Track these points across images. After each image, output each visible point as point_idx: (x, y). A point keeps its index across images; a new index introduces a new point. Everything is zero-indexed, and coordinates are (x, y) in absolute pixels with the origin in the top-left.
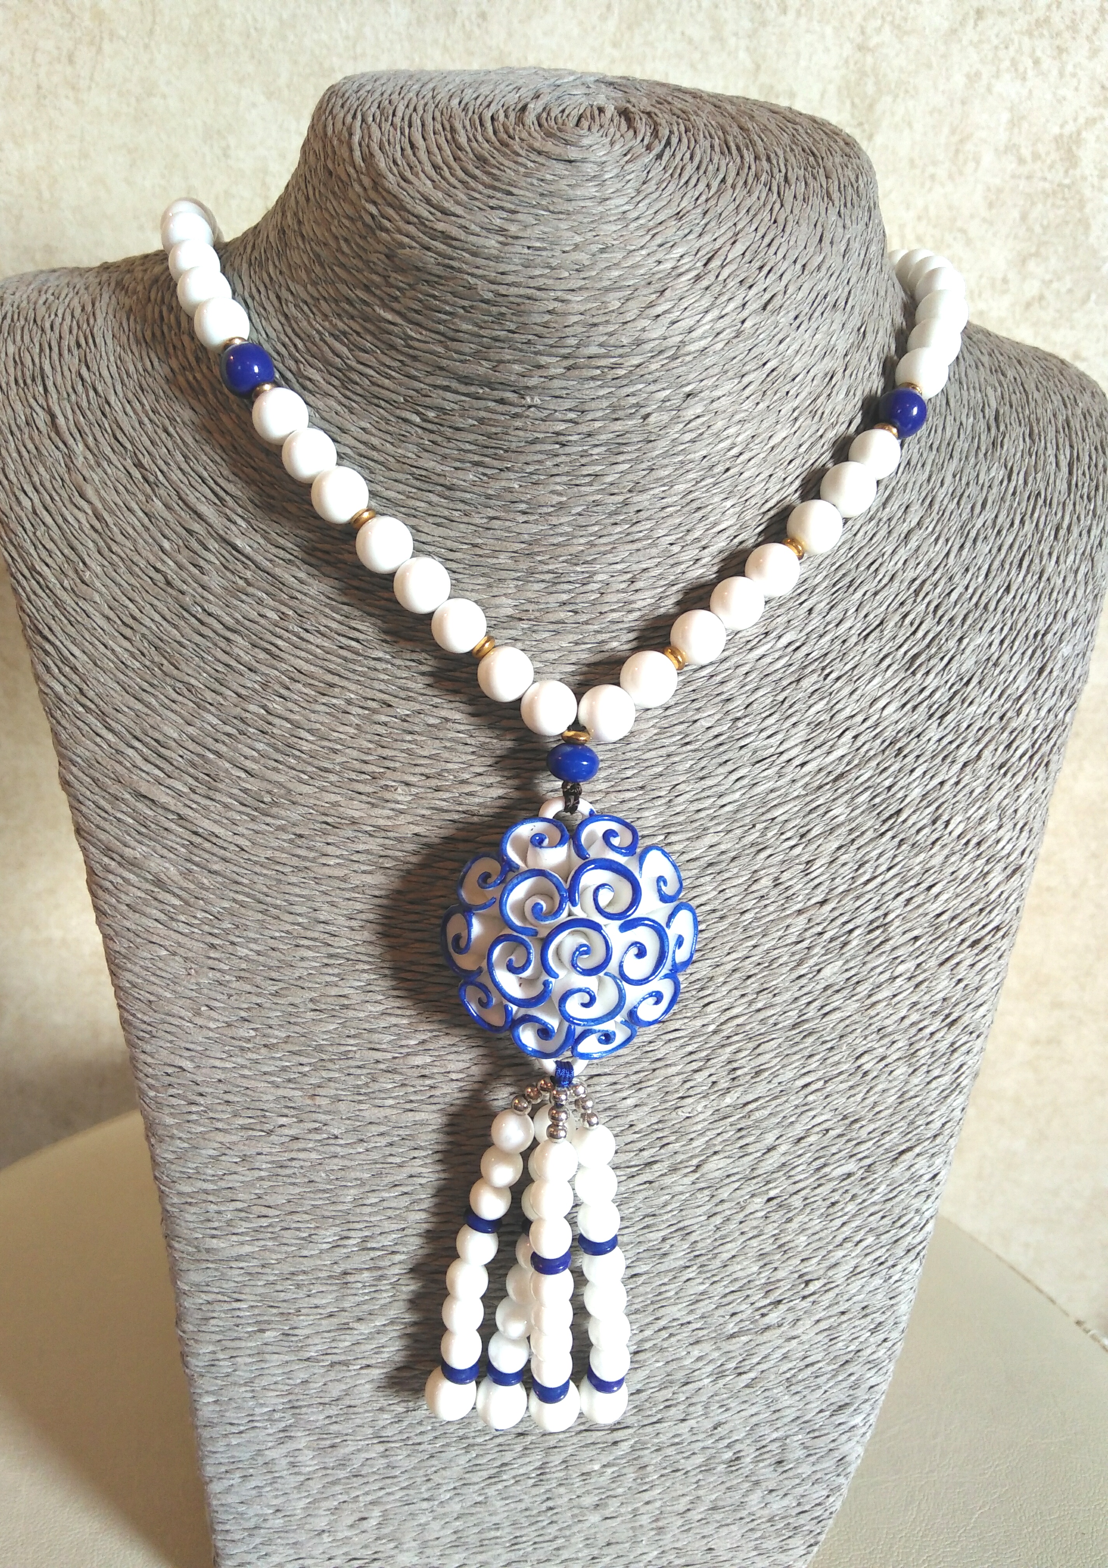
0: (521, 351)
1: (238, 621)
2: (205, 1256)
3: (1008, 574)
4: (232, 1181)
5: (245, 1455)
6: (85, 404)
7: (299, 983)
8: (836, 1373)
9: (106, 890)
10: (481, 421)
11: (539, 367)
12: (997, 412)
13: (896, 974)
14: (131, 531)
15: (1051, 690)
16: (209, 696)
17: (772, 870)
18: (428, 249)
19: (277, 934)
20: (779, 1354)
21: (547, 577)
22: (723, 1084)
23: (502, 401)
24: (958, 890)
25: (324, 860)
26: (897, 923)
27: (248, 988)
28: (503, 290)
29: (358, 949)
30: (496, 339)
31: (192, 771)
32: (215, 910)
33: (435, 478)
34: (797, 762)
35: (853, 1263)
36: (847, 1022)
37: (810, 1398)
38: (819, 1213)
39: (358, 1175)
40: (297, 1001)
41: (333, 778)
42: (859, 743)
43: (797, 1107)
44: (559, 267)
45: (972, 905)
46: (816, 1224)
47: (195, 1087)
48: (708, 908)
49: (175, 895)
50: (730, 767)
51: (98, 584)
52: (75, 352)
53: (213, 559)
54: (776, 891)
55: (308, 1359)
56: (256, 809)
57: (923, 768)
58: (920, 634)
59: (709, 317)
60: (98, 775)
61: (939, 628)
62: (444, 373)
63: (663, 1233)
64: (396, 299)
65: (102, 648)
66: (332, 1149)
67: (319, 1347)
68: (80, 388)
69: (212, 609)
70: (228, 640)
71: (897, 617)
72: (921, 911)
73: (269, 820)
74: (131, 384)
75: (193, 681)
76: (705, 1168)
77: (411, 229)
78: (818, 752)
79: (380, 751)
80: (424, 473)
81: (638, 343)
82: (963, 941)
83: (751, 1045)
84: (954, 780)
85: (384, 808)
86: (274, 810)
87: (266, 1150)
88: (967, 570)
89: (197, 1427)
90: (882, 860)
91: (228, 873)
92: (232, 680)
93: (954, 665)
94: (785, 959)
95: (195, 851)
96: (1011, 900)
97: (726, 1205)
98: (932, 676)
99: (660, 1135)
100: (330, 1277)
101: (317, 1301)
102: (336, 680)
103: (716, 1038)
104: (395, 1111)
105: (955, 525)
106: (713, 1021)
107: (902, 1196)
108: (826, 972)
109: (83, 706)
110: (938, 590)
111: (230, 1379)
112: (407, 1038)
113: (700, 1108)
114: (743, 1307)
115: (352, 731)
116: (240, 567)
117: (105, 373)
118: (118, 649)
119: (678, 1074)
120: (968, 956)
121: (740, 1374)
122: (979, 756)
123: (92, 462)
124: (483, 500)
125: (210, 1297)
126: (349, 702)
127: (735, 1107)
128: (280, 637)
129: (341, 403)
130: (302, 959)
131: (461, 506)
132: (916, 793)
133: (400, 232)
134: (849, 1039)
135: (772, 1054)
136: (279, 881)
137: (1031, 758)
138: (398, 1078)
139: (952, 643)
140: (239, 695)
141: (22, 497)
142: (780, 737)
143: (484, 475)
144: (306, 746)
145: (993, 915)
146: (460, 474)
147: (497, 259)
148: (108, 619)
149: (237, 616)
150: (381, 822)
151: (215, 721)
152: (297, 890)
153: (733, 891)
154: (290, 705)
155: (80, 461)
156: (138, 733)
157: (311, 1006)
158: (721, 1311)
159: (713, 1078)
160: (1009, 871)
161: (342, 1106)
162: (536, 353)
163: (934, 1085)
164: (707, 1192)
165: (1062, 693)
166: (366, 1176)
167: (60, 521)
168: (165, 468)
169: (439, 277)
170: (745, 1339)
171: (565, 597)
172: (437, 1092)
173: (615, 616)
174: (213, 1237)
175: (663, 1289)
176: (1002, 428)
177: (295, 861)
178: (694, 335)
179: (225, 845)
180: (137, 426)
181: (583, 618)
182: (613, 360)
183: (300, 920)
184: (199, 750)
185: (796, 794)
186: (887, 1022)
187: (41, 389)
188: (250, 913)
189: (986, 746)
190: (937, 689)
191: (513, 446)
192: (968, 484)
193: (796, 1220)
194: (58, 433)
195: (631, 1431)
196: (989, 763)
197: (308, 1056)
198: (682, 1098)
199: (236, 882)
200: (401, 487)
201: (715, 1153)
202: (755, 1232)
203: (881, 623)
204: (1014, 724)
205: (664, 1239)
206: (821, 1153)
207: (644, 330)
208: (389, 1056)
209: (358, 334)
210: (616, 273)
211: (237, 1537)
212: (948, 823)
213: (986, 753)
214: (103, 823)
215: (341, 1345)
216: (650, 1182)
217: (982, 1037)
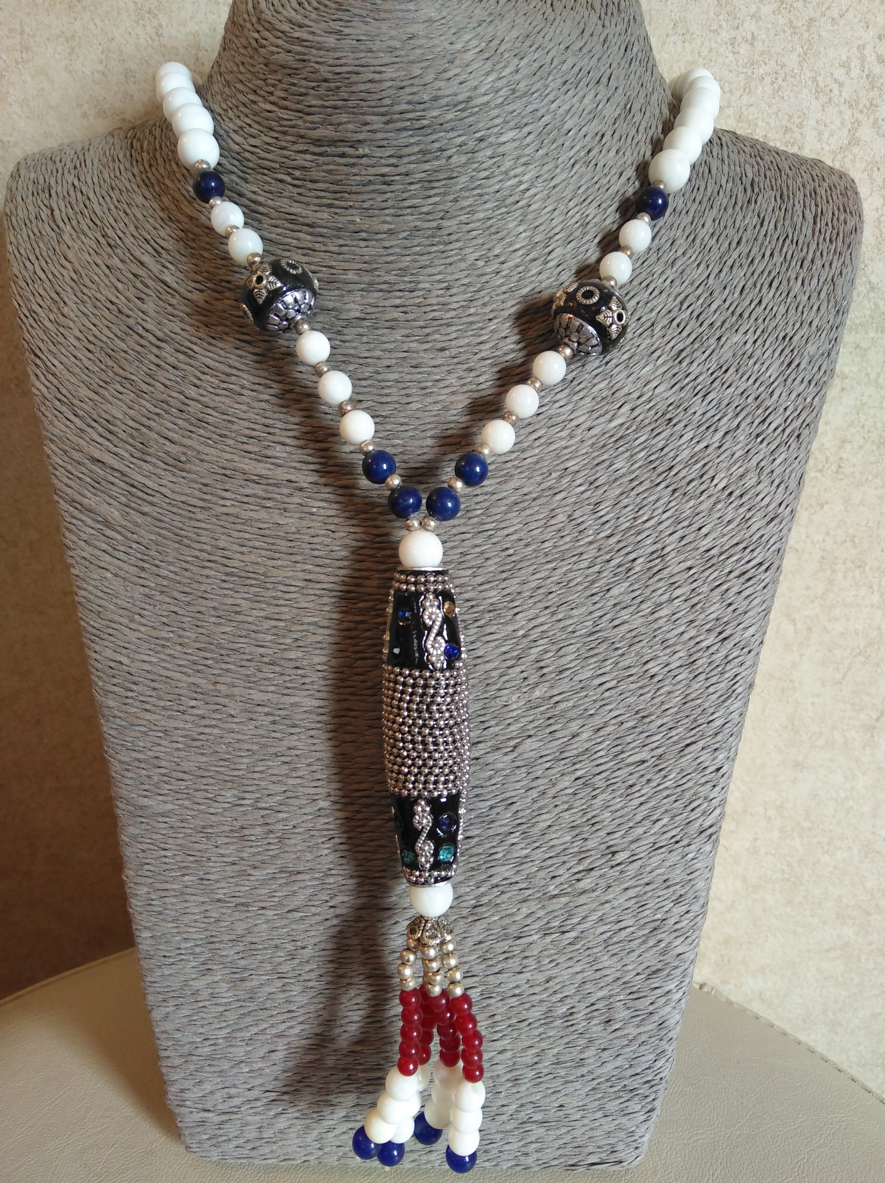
0: (353, 113)
1: (166, 335)
2: (140, 813)
3: (760, 291)
4: (158, 751)
5: (176, 983)
6: (73, 201)
7: (205, 595)
8: (646, 939)
9: (70, 531)
10: (330, 172)
11: (366, 124)
12: (753, 180)
13: (675, 595)
14: (96, 278)
15: (799, 379)
16: (144, 387)
17: (567, 508)
18: (289, 52)
19: (189, 559)
20: (594, 917)
21: (384, 287)
22: (533, 680)
23: (343, 155)
24: (725, 531)
25: (222, 502)
26: (673, 554)
27: (168, 600)
28: (338, 70)
29: (247, 569)
30: (335, 108)
31: (131, 441)
32: (144, 542)
33: (301, 219)
34: (584, 427)
35: (652, 839)
36: (634, 633)
37: (626, 961)
38: (619, 793)
39: (249, 747)
40: (203, 609)
41: (231, 442)
42: (636, 413)
43: (595, 701)
44: (378, 51)
45: (737, 544)
46: (618, 803)
47: (130, 677)
48: (515, 537)
49: (119, 533)
50: (530, 429)
51: (72, 315)
52: (72, 172)
53: (150, 292)
54: (570, 527)
55: (219, 901)
56: (175, 467)
57: (691, 434)
58: (685, 334)
59: (491, 78)
60: (67, 448)
61: (701, 330)
62: (304, 140)
63: (489, 803)
64: (271, 93)
65: (73, 359)
66: (230, 726)
67: (225, 891)
68: (72, 192)
69: (148, 326)
70: (158, 347)
71: (665, 322)
72: (692, 546)
73: (184, 474)
74: (105, 186)
75: (133, 377)
76: (520, 750)
77: (280, 42)
78: (602, 420)
79: (264, 420)
80: (294, 217)
81: (436, 98)
82: (730, 572)
83: (554, 648)
84: (717, 444)
85: (266, 462)
86: (188, 466)
87: (181, 725)
88: (725, 288)
89: (139, 959)
90: (658, 504)
91: (155, 514)
92: (161, 375)
93: (714, 357)
94: (579, 580)
95: (133, 499)
96: (771, 542)
97: (540, 782)
98: (695, 364)
99: (483, 719)
100: (231, 830)
101: (222, 852)
102: (234, 372)
103: (525, 640)
104: (276, 696)
105: (715, 255)
106: (522, 627)
107: (690, 784)
108: (615, 592)
109: (59, 400)
110: (701, 301)
111: (161, 917)
112: (284, 637)
113: (514, 698)
114: (560, 872)
115: (244, 408)
116: (169, 297)
117: (89, 181)
118: (83, 358)
119: (495, 669)
120: (736, 585)
121: (563, 932)
122: (738, 426)
123: (75, 237)
124: (335, 233)
125: (144, 847)
126: (243, 387)
127: (543, 699)
128: (195, 344)
129: (239, 177)
130: (207, 577)
131: (320, 239)
132: (685, 454)
133: (272, 45)
134: (637, 647)
135: (572, 657)
136: (191, 519)
137: (784, 430)
138: (277, 669)
139: (712, 341)
140: (166, 386)
141: (28, 264)
142: (569, 407)
143: (336, 214)
144: (210, 419)
145: (755, 553)
146: (318, 215)
147: (334, 50)
148: (79, 339)
149: (166, 330)
150: (264, 472)
151: (148, 405)
152: (203, 525)
153: (535, 525)
154: (201, 391)
155: (66, 237)
156: (95, 417)
157: (213, 612)
158: (542, 874)
159: (525, 675)
160: (768, 518)
161: (236, 691)
162: (363, 114)
163: (711, 690)
164: (524, 770)
165: (810, 382)
166: (255, 747)
167: (50, 276)
168: (121, 235)
169: (297, 69)
170: (564, 900)
171: (398, 302)
172: (307, 680)
173: (435, 314)
174: (145, 797)
175: (492, 851)
176: (756, 190)
177: (201, 504)
178: (478, 92)
179: (153, 493)
180: (106, 211)
181: (410, 316)
182: (418, 114)
183: (205, 547)
184: (137, 426)
185: (584, 451)
186: (669, 636)
187: (47, 196)
188: (169, 543)
189: (744, 418)
190: (701, 374)
191: (354, 189)
192: (725, 227)
193: (600, 798)
194: (54, 221)
195: (476, 979)
196: (748, 432)
197: (212, 651)
198: (500, 690)
199: (160, 521)
200: (279, 230)
201: (530, 736)
202: (566, 806)
203: (653, 325)
204: (768, 403)
205: (491, 808)
206: (618, 742)
207: (439, 89)
208: (270, 651)
209: (250, 125)
210: (418, 52)
211: (177, 1062)
212: (713, 478)
213: (743, 424)
214: (69, 482)
215: (242, 889)
216: (477, 759)
217: (752, 653)
